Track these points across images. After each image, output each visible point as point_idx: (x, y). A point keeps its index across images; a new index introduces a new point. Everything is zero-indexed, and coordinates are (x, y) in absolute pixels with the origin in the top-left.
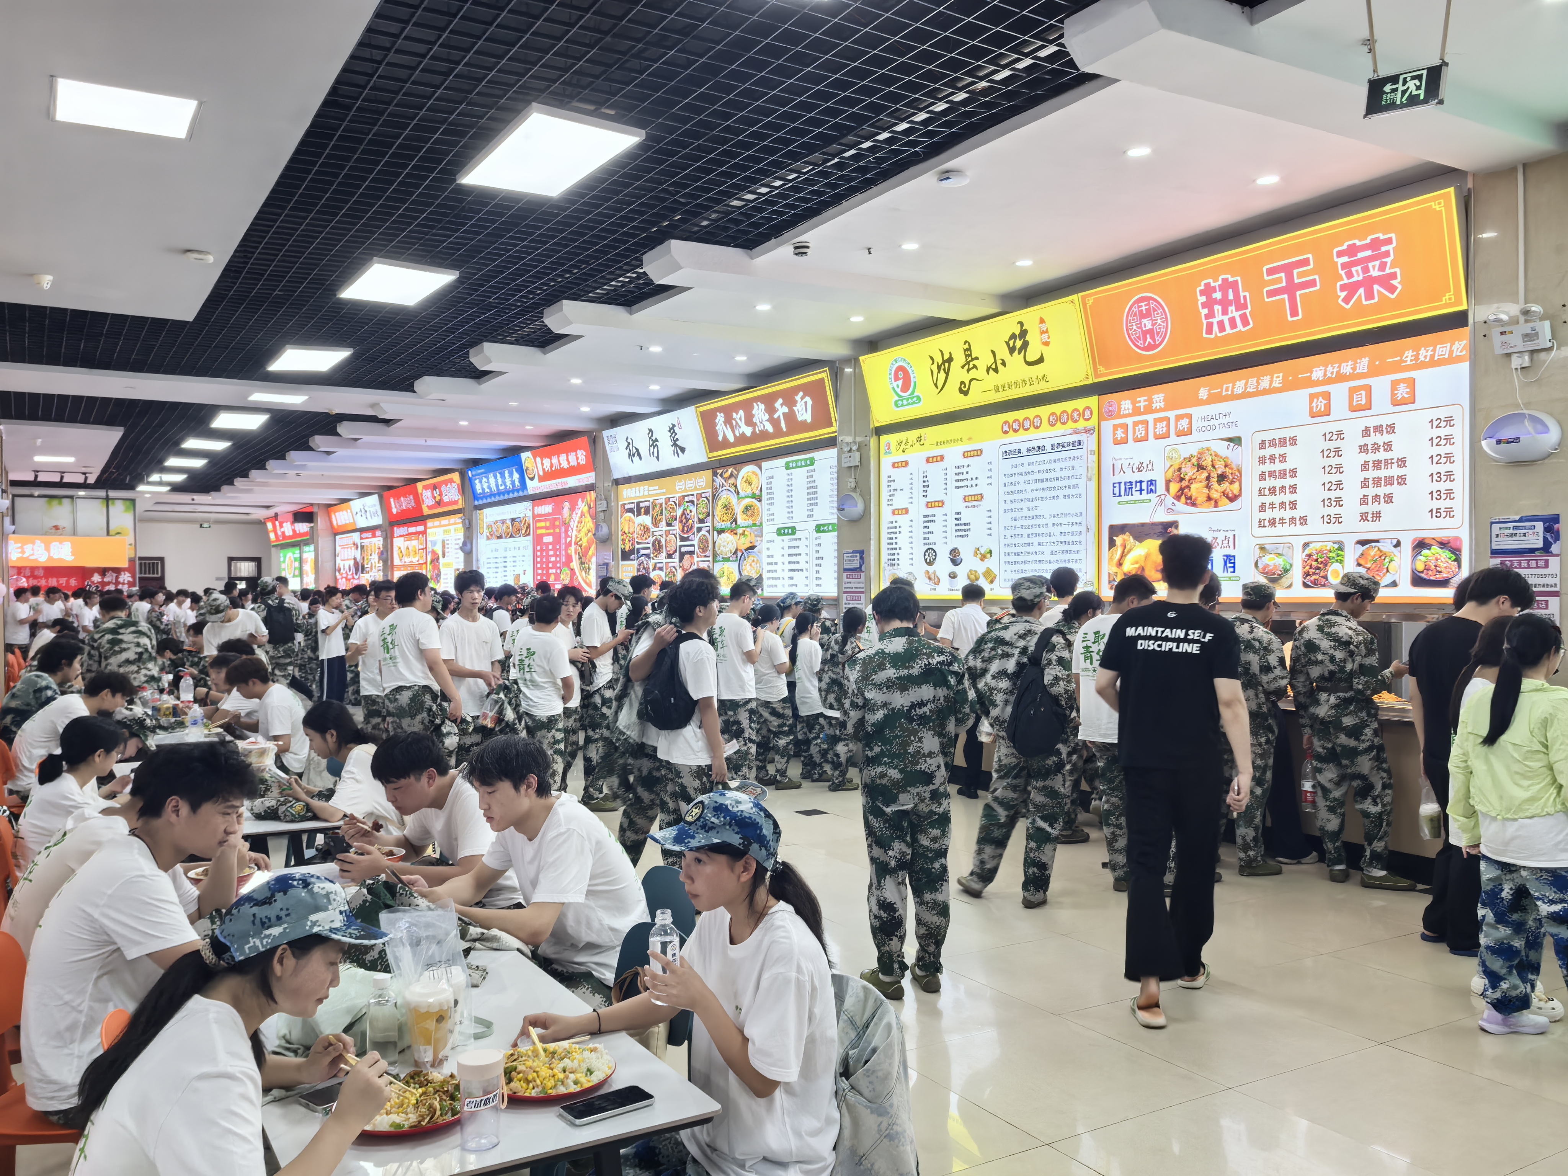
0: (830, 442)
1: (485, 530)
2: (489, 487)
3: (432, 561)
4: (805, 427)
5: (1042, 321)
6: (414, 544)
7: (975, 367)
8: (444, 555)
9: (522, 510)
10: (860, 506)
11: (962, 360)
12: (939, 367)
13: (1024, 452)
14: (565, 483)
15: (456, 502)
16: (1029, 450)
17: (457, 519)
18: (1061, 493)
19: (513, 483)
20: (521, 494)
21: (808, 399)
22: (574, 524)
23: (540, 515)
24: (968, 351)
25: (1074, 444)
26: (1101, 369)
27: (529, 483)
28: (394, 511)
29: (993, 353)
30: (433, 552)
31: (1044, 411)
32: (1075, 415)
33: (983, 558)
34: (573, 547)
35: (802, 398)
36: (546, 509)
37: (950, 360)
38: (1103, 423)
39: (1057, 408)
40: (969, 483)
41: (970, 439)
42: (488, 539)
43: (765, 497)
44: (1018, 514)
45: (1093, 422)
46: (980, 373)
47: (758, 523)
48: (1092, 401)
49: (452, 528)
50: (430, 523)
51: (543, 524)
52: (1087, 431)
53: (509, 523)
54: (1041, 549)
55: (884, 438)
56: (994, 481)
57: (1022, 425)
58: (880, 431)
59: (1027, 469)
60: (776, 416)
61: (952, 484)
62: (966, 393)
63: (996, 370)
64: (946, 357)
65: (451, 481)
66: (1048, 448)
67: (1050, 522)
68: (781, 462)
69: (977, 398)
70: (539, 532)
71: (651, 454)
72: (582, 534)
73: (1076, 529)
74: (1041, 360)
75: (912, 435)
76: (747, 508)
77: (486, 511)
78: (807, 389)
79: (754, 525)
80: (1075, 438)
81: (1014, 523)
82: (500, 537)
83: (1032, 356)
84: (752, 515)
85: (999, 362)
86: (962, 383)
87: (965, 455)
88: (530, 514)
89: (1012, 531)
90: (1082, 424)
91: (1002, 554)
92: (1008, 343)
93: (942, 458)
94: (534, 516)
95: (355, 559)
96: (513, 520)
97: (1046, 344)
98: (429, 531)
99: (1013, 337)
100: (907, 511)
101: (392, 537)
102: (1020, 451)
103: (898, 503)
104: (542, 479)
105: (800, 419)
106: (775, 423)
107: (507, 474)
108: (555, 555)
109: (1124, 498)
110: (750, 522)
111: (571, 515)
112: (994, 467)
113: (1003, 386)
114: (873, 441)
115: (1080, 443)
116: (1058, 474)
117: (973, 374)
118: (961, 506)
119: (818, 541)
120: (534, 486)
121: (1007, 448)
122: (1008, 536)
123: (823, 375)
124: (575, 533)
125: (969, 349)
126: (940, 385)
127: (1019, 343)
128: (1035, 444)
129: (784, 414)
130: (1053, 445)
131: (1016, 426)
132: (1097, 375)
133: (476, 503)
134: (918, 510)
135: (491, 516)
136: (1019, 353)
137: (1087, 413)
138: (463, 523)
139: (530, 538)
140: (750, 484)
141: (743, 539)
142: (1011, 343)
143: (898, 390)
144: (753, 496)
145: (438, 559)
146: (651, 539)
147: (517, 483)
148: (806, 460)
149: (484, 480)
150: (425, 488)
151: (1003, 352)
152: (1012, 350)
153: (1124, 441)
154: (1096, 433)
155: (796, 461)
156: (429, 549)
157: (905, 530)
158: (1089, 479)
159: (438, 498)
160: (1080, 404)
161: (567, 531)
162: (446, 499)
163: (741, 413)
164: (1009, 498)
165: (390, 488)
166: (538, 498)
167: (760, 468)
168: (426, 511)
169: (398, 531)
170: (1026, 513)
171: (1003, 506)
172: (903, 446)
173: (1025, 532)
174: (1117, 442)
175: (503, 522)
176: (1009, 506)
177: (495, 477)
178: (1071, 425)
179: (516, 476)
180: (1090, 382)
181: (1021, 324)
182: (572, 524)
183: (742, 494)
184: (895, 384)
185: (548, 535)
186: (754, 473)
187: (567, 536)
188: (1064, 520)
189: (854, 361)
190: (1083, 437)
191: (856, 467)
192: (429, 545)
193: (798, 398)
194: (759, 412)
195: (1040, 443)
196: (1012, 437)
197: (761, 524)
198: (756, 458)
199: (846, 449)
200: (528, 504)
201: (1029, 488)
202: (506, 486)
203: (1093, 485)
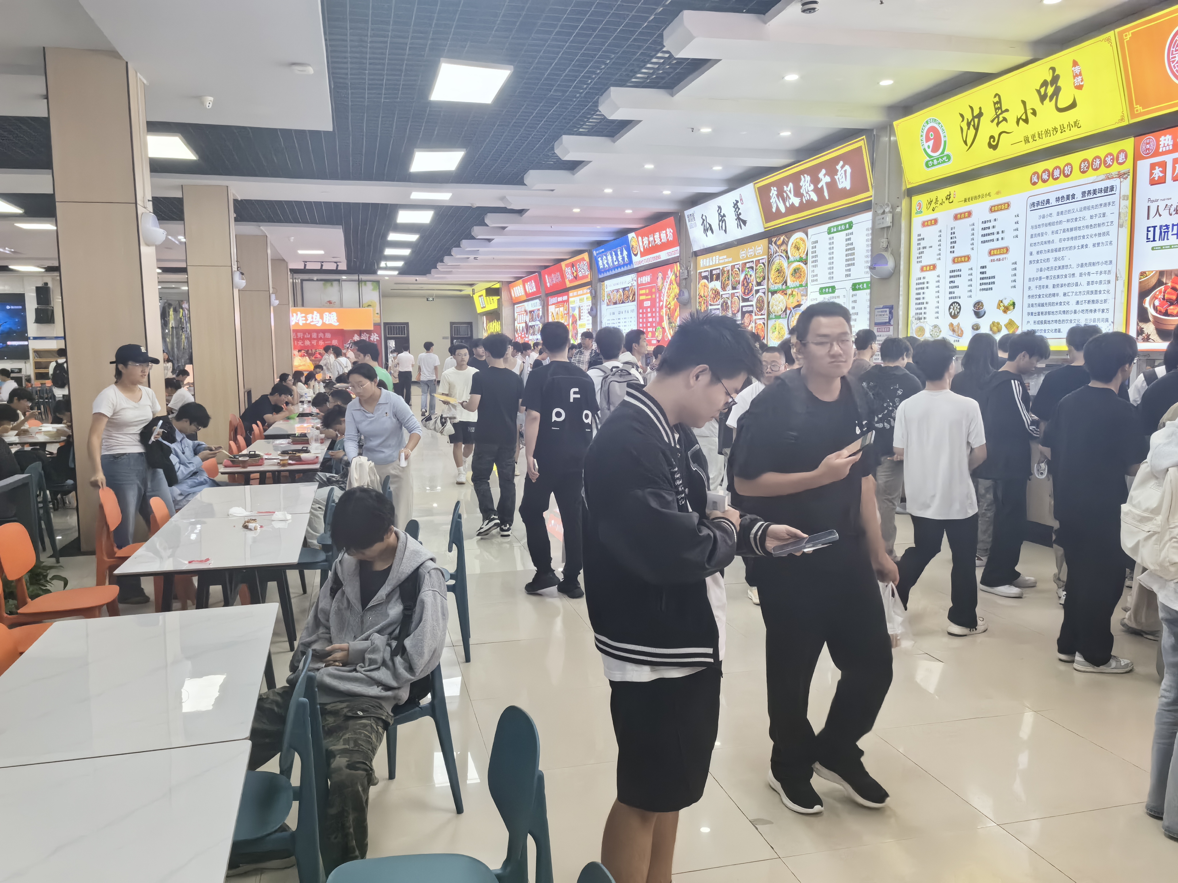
0: (866, 207)
1: (606, 298)
2: (607, 263)
3: (573, 323)
4: (845, 194)
5: (1075, 64)
6: (561, 307)
7: (1005, 119)
8: (580, 318)
9: (628, 281)
10: (891, 264)
11: (993, 114)
12: (969, 124)
13: (1053, 202)
14: (659, 257)
15: (586, 277)
16: (1058, 199)
17: (586, 290)
18: (1090, 242)
19: (623, 258)
20: (629, 268)
21: (847, 168)
22: (665, 291)
23: (643, 284)
24: (998, 104)
25: (1106, 190)
26: (1139, 108)
27: (635, 259)
28: (548, 285)
29: (1024, 103)
30: (573, 316)
31: (1075, 159)
32: (1108, 159)
33: (1006, 310)
34: (664, 310)
35: (842, 167)
36: (646, 279)
37: (980, 115)
38: (1138, 165)
39: (1089, 154)
40: (995, 237)
41: (998, 193)
42: (608, 305)
43: (810, 260)
44: (1044, 265)
45: (1128, 165)
46: (1010, 125)
47: (804, 283)
48: (1128, 144)
49: (585, 297)
50: (571, 294)
51: (643, 292)
52: (1121, 175)
53: (621, 291)
54: (1066, 299)
55: (916, 199)
56: (1021, 233)
57: (1051, 174)
58: (912, 192)
59: (1055, 218)
60: (819, 186)
61: (978, 238)
62: (995, 147)
63: (1026, 121)
64: (976, 112)
65: (583, 259)
66: (1079, 196)
67: (1077, 271)
68: (825, 227)
69: (1005, 152)
70: (642, 298)
71: (720, 228)
72: (671, 299)
73: (1104, 277)
74: (1073, 105)
75: (941, 194)
76: (796, 271)
77: (607, 282)
78: (845, 158)
79: (801, 286)
80: (1108, 183)
81: (1040, 274)
82: (615, 303)
83: (1064, 101)
84: (799, 277)
85: (1029, 112)
86: (992, 137)
87: (992, 210)
88: (635, 283)
89: (1038, 283)
90: (1115, 168)
91: (1025, 306)
92: (1039, 92)
93: (970, 214)
94: (638, 285)
96: (624, 289)
97: (1079, 87)
98: (571, 300)
99: (1045, 84)
100: (934, 267)
101: (548, 305)
102: (1048, 201)
103: (927, 260)
104: (642, 255)
105: (840, 186)
106: (819, 191)
107: (619, 253)
108: (652, 317)
109: (1158, 243)
110: (797, 283)
111: (663, 283)
112: (1021, 219)
113: (1033, 136)
114: (905, 202)
115: (1112, 188)
116: (1089, 222)
117: (1003, 126)
118: (985, 260)
119: (854, 298)
120: (638, 261)
121: (1035, 200)
122: (1033, 287)
123: (861, 143)
124: (665, 298)
125: (999, 102)
126: (969, 142)
127: (1050, 90)
128: (1065, 193)
129: (827, 184)
130: (1084, 193)
131: (1045, 177)
132: (1133, 116)
133: (600, 276)
134: (945, 266)
135: (611, 286)
136: (1051, 100)
137: (1122, 156)
138: (591, 293)
139: (635, 303)
140: (798, 249)
141: (791, 298)
142: (1042, 90)
143: (929, 151)
144: (801, 260)
145: (576, 321)
146: (721, 301)
147: (626, 259)
148: (845, 224)
149: (605, 257)
150: (567, 266)
151: (1033, 101)
152: (1043, 98)
154: (1130, 178)
155: (837, 226)
156: (571, 314)
157: (932, 285)
158: (1120, 226)
159: (575, 274)
160: (1113, 148)
161: (660, 296)
162: (580, 274)
163: (791, 185)
164: (1035, 249)
165: (546, 267)
166: (640, 271)
167: (807, 235)
168: (568, 284)
169: (552, 300)
170: (1052, 263)
171: (1029, 258)
172: (933, 205)
173: (1050, 283)
175: (618, 291)
176: (1035, 257)
177: (612, 255)
178: (1103, 170)
179: (625, 253)
180: (1125, 123)
181: (1053, 69)
182: (663, 290)
183: (792, 258)
184: (926, 145)
185: (647, 300)
186: (802, 239)
187: (660, 301)
188: (1092, 269)
189: (889, 125)
190: (1115, 182)
191: (888, 227)
192: (571, 311)
193: (838, 167)
194: (806, 183)
195: (1070, 192)
196: (1041, 187)
197: (807, 284)
198: (804, 226)
199: (880, 211)
200: (633, 276)
201: (1056, 238)
202: (619, 261)
203: (1125, 232)
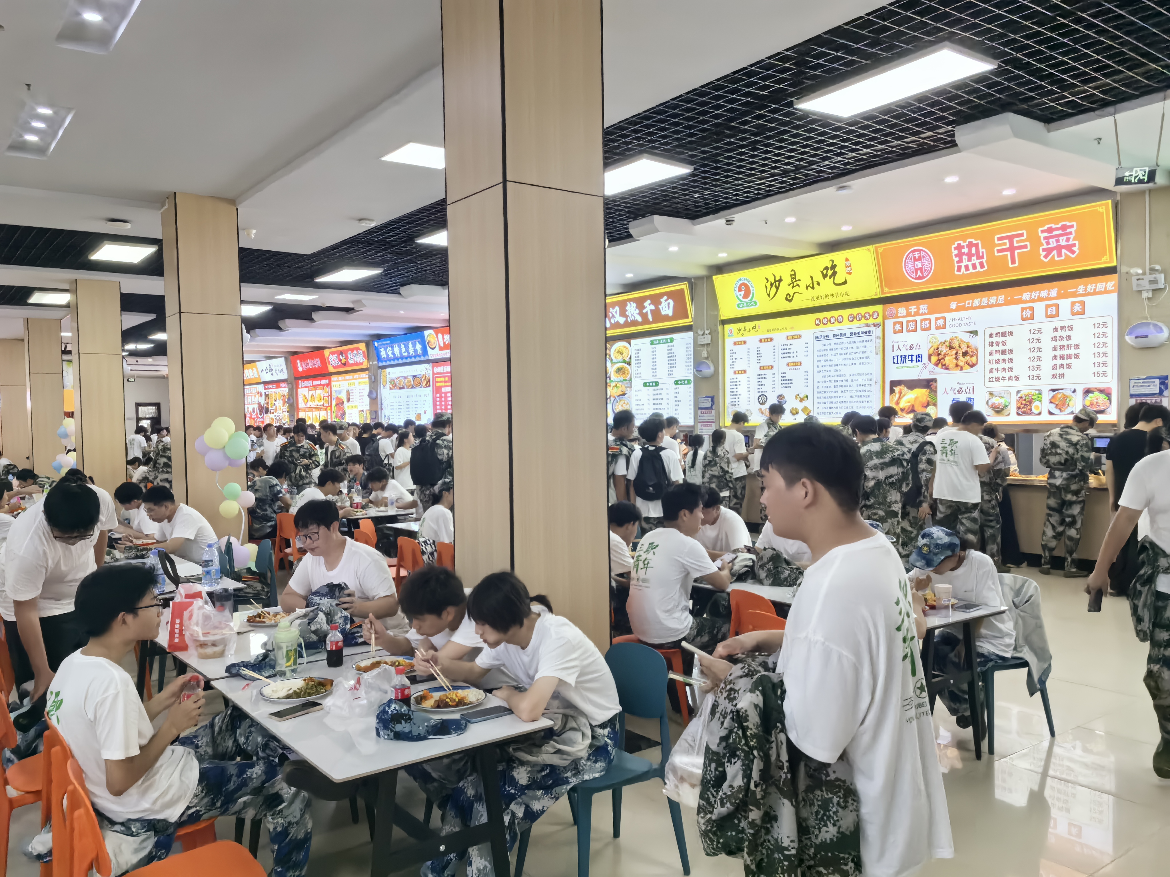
0: (688, 328)
1: (389, 383)
2: (393, 354)
3: (336, 404)
4: (667, 318)
5: (847, 260)
6: (319, 392)
7: (798, 285)
8: (348, 400)
9: (423, 370)
10: (712, 368)
11: (790, 281)
12: (772, 285)
13: (831, 337)
15: (362, 364)
16: (834, 335)
17: (364, 375)
18: (857, 362)
19: (415, 351)
20: (422, 358)
21: (671, 302)
23: (438, 373)
24: (793, 276)
25: (866, 332)
26: (886, 289)
27: (429, 351)
29: (812, 278)
30: (337, 398)
31: (845, 313)
32: (867, 315)
33: (802, 400)
35: (666, 301)
36: (445, 369)
37: (780, 280)
38: (886, 321)
39: (855, 311)
40: (791, 355)
41: (792, 328)
42: (391, 389)
43: (633, 362)
44: (827, 374)
45: (880, 320)
46: (802, 289)
47: (628, 379)
48: (879, 308)
49: (357, 381)
51: (442, 379)
52: (875, 325)
53: (411, 378)
54: (843, 394)
55: (727, 327)
56: (810, 353)
57: (829, 321)
58: (724, 322)
59: (833, 347)
60: (644, 311)
61: (779, 355)
62: (790, 301)
63: (813, 288)
64: (778, 278)
65: (358, 349)
66: (848, 335)
67: (850, 379)
68: (647, 340)
69: (797, 304)
70: (438, 384)
73: (867, 382)
74: (845, 282)
75: (749, 325)
76: (619, 370)
77: (388, 370)
78: (670, 295)
79: (625, 380)
80: (868, 329)
81: (824, 379)
82: (403, 388)
83: (839, 279)
84: (624, 374)
85: (815, 283)
86: (788, 294)
87: (788, 338)
88: (430, 372)
89: (824, 384)
90: (871, 321)
91: (815, 398)
92: (822, 272)
93: (771, 340)
94: (434, 374)
95: (259, 404)
96: (414, 376)
97: (850, 273)
98: (333, 383)
99: (826, 268)
100: (745, 372)
101: (297, 387)
102: (828, 336)
103: (738, 367)
104: (441, 349)
105: (663, 313)
106: (644, 316)
107: (410, 345)
109: (900, 365)
110: (622, 378)
112: (810, 345)
113: (817, 297)
114: (720, 328)
115: (870, 332)
116: (856, 350)
117: (796, 289)
118: (785, 369)
119: (677, 390)
120: (435, 354)
121: (819, 334)
122: (820, 387)
123: (684, 286)
125: (795, 274)
126: (771, 295)
127: (830, 272)
128: (839, 332)
129: (651, 310)
130: (851, 333)
131: (825, 321)
132: (883, 292)
133: (381, 364)
134: (753, 371)
135: (393, 373)
136: (830, 277)
137: (875, 315)
138: (370, 378)
139: (431, 388)
140: (621, 354)
141: (615, 389)
142: (825, 272)
143: (741, 298)
144: (624, 361)
145: (343, 403)
147: (419, 351)
148: (667, 339)
149: (389, 348)
150: (332, 353)
151: (818, 277)
152: (825, 276)
153: (901, 331)
154: (881, 326)
155: (659, 340)
156: (334, 397)
157: (744, 383)
158: (876, 353)
159: (343, 361)
160: (871, 309)
162: (351, 361)
163: (617, 308)
164: (820, 364)
165: (295, 353)
166: (436, 362)
167: (630, 344)
168: (331, 369)
169: (301, 383)
170: (832, 373)
171: (816, 369)
172: (742, 332)
173: (832, 384)
174: (895, 332)
175: (405, 378)
176: (820, 369)
177: (400, 347)
178: (863, 321)
179: (419, 347)
180: (878, 296)
181: (833, 261)
183: (614, 360)
184: (738, 294)
185: (446, 386)
186: (624, 347)
188: (859, 378)
189: (709, 278)
190: (872, 329)
191: (708, 344)
192: (334, 393)
193: (663, 300)
194: (631, 308)
195: (843, 332)
196: (822, 327)
197: (631, 379)
198: (627, 338)
199: (701, 333)
200: (429, 366)
201: (835, 358)
202: (409, 353)
203: (879, 357)
